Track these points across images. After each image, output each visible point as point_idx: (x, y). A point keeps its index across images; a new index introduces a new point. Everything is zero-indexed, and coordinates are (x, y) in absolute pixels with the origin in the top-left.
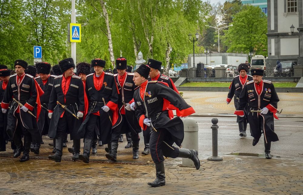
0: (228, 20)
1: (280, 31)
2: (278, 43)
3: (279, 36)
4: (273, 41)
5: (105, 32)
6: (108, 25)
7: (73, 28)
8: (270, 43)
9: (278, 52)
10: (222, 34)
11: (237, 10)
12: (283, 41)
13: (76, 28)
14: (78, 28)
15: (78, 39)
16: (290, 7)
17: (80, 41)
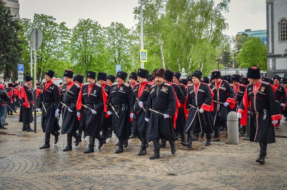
0: (239, 47)
1: (276, 53)
2: (274, 61)
3: (275, 57)
4: (271, 60)
5: (160, 55)
6: (162, 51)
7: (142, 52)
8: (269, 62)
9: (274, 68)
10: (235, 56)
11: (245, 40)
12: (278, 60)
13: (143, 53)
14: (145, 53)
15: (145, 60)
16: (283, 37)
17: (146, 61)
